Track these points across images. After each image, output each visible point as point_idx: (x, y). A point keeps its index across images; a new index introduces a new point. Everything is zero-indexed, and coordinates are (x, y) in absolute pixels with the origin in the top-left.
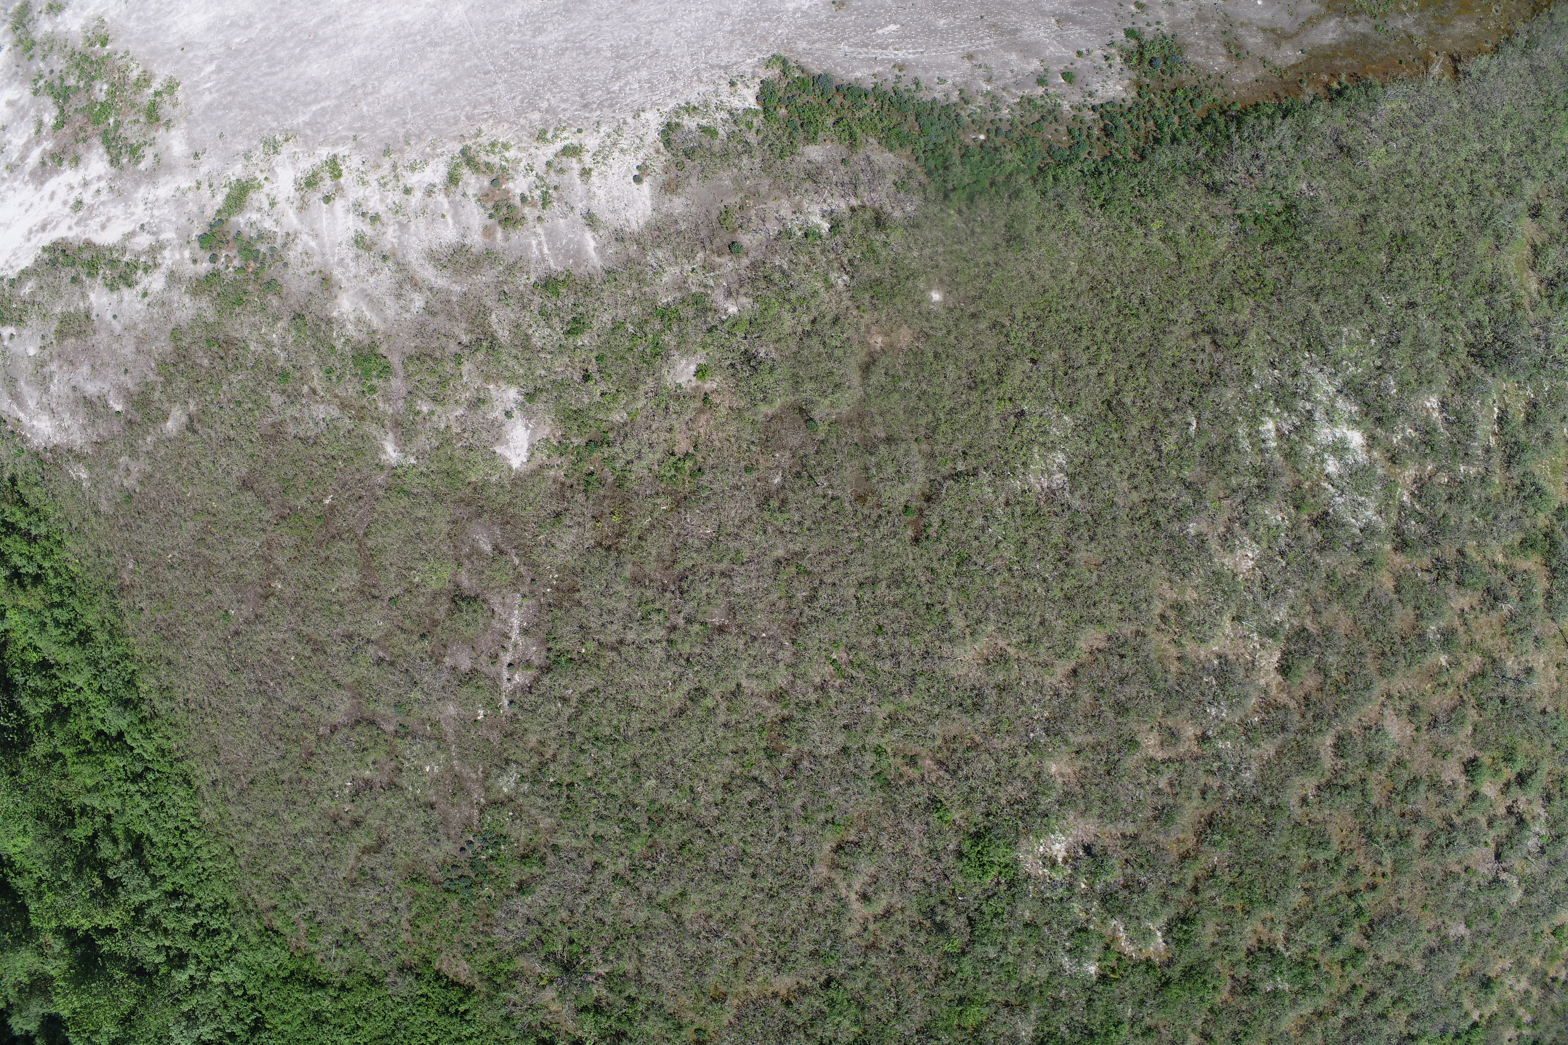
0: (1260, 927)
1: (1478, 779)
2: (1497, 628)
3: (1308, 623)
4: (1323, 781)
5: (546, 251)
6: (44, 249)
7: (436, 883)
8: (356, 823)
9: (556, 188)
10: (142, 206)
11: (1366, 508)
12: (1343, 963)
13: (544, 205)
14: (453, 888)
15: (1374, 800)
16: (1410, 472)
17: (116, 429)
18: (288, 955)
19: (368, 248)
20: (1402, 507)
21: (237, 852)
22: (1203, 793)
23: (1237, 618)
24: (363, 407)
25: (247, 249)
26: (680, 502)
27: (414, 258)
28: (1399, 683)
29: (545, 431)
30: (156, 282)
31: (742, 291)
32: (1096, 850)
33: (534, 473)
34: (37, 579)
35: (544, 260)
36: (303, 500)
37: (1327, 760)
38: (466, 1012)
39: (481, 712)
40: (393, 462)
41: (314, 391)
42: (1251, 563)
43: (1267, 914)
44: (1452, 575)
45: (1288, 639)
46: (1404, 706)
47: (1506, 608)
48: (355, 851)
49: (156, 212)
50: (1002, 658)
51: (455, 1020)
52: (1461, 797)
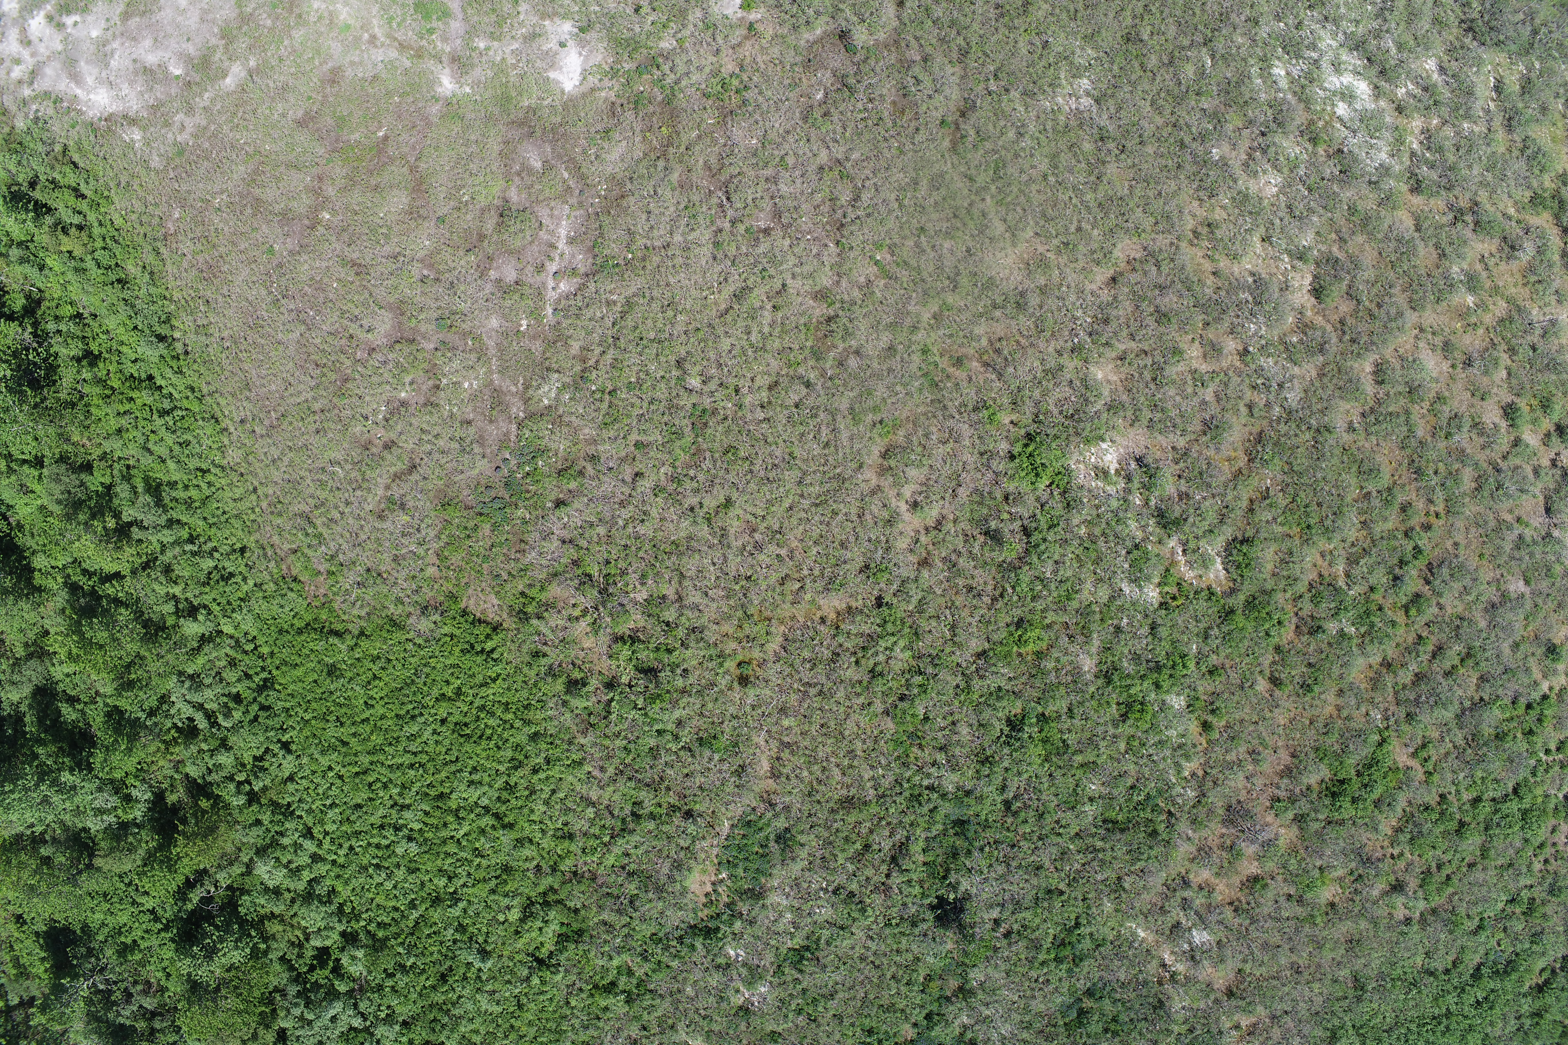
0: (1320, 561)
1: (1518, 422)
2: (1518, 276)
3: (1335, 249)
4: (1367, 408)
7: (467, 508)
8: (389, 446)
11: (1379, 150)
12: (1406, 608)
14: (485, 511)
15: (1420, 433)
16: (1417, 123)
17: (174, 91)
18: (305, 603)
20: (1413, 154)
21: (260, 492)
22: (1250, 407)
23: (1267, 239)
24: (421, 47)
26: (727, 115)
28: (1429, 317)
29: (598, 58)
32: (1148, 462)
33: (584, 96)
36: (357, 134)
37: (1369, 387)
38: (493, 651)
39: (524, 323)
40: (449, 94)
41: (373, 37)
42: (1274, 189)
43: (1323, 544)
44: (1468, 220)
45: (1317, 264)
46: (1438, 340)
47: (1524, 258)
48: (385, 480)
50: (1043, 263)
51: (479, 659)
52: (1504, 441)
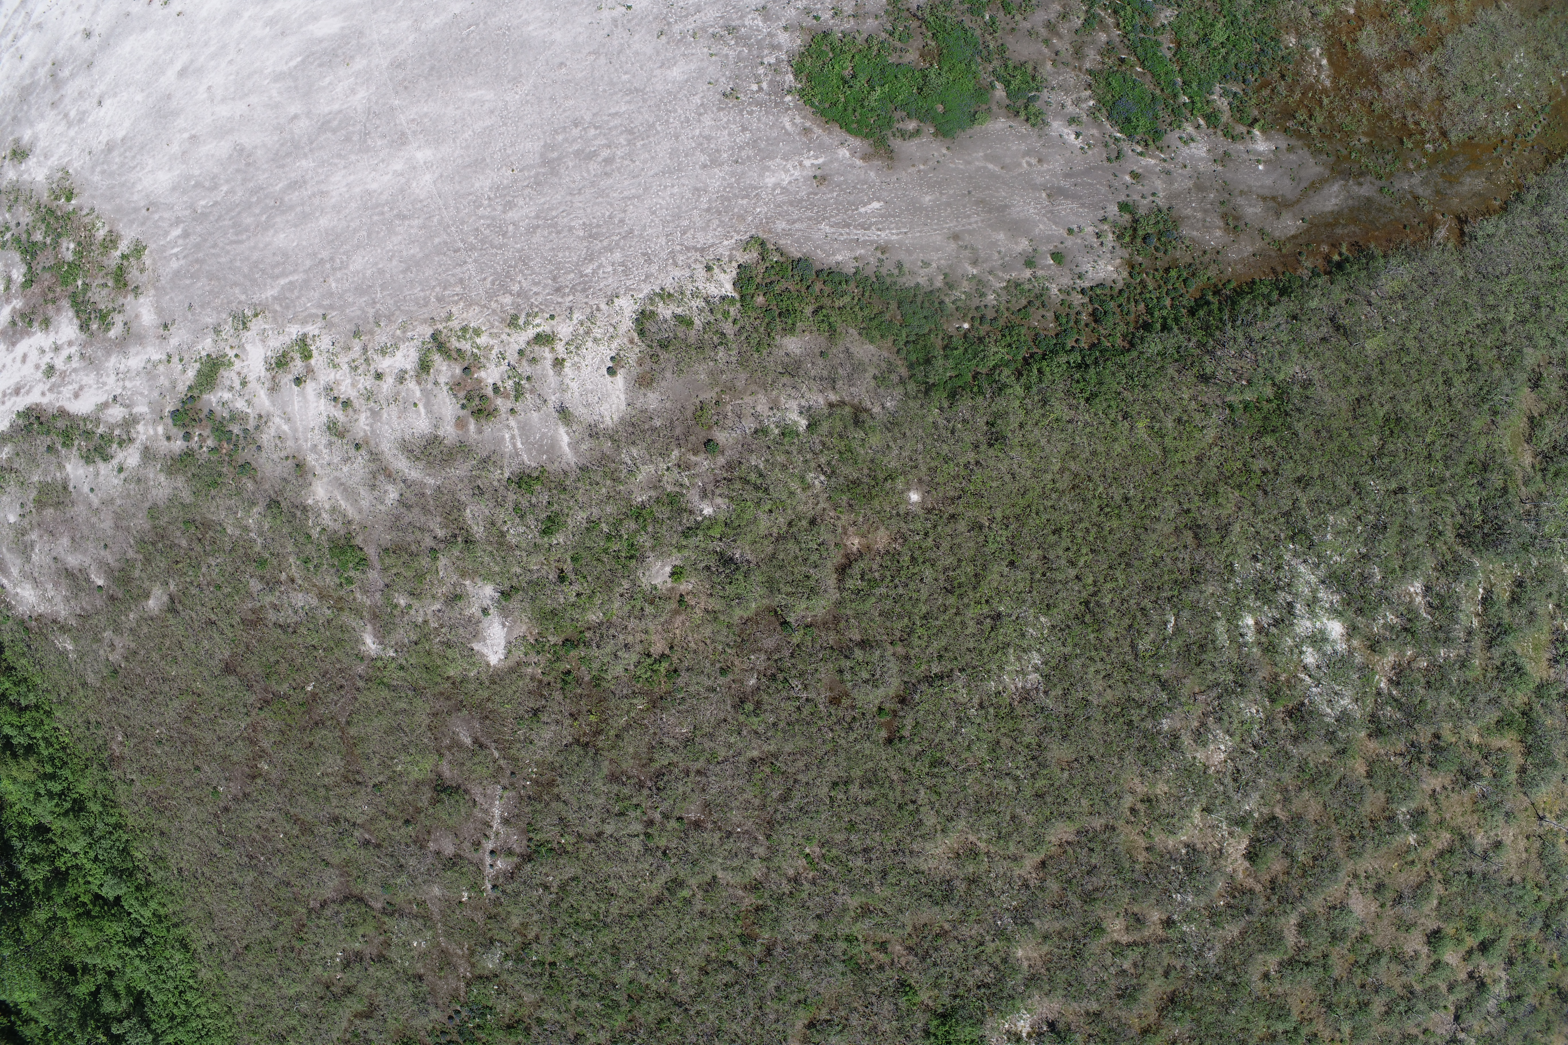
1: (1440, 949)
2: (1469, 806)
3: (1278, 811)
4: (1286, 957)
5: (519, 445)
6: (18, 414)
8: (349, 991)
9: (528, 378)
10: (113, 378)
11: (1342, 697)
13: (517, 398)
15: (1336, 973)
16: (1389, 659)
17: (99, 603)
19: (341, 435)
20: (1379, 694)
21: (234, 1011)
22: (1167, 973)
23: (1207, 810)
24: (341, 598)
25: (220, 429)
26: (656, 703)
27: (387, 448)
28: (1367, 863)
29: (522, 629)
30: (131, 457)
31: (718, 492)
32: (1060, 1026)
33: (512, 670)
34: (30, 750)
35: (517, 455)
36: (285, 686)
37: (1291, 938)
40: (373, 654)
41: (292, 580)
42: (1222, 756)
44: (1426, 757)
45: (1257, 827)
46: (1370, 885)
47: (1477, 788)
48: (348, 1014)
49: (128, 384)
50: (973, 853)
52: (1422, 966)
